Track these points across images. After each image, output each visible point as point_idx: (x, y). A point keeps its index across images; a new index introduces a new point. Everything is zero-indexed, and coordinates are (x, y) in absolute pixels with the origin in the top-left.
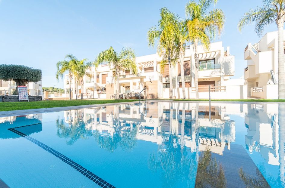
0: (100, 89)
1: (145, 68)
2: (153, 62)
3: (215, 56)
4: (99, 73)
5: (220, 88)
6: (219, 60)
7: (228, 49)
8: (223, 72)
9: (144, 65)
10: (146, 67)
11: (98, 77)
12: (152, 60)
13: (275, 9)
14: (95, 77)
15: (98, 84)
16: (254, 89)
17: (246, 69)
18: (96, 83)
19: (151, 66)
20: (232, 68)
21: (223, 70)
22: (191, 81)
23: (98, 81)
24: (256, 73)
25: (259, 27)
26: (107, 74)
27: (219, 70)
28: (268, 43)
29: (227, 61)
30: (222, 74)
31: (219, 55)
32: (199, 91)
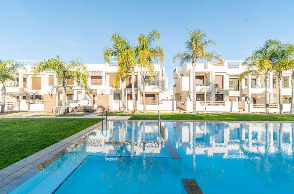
0: (29, 96)
1: (92, 77)
2: (102, 72)
3: (155, 74)
4: (28, 75)
5: (159, 102)
6: (158, 78)
7: (164, 69)
8: (161, 88)
9: (91, 74)
10: (93, 75)
11: (25, 80)
12: (101, 71)
13: (192, 56)
14: (21, 80)
15: (25, 89)
16: (179, 102)
17: (175, 86)
18: (22, 88)
19: (98, 75)
20: (167, 86)
21: (160, 87)
22: (137, 93)
23: (25, 86)
24: (181, 91)
25: (182, 63)
26: (41, 78)
27: (158, 86)
28: (187, 71)
29: (163, 80)
30: (160, 90)
31: (158, 74)
32: (146, 104)
